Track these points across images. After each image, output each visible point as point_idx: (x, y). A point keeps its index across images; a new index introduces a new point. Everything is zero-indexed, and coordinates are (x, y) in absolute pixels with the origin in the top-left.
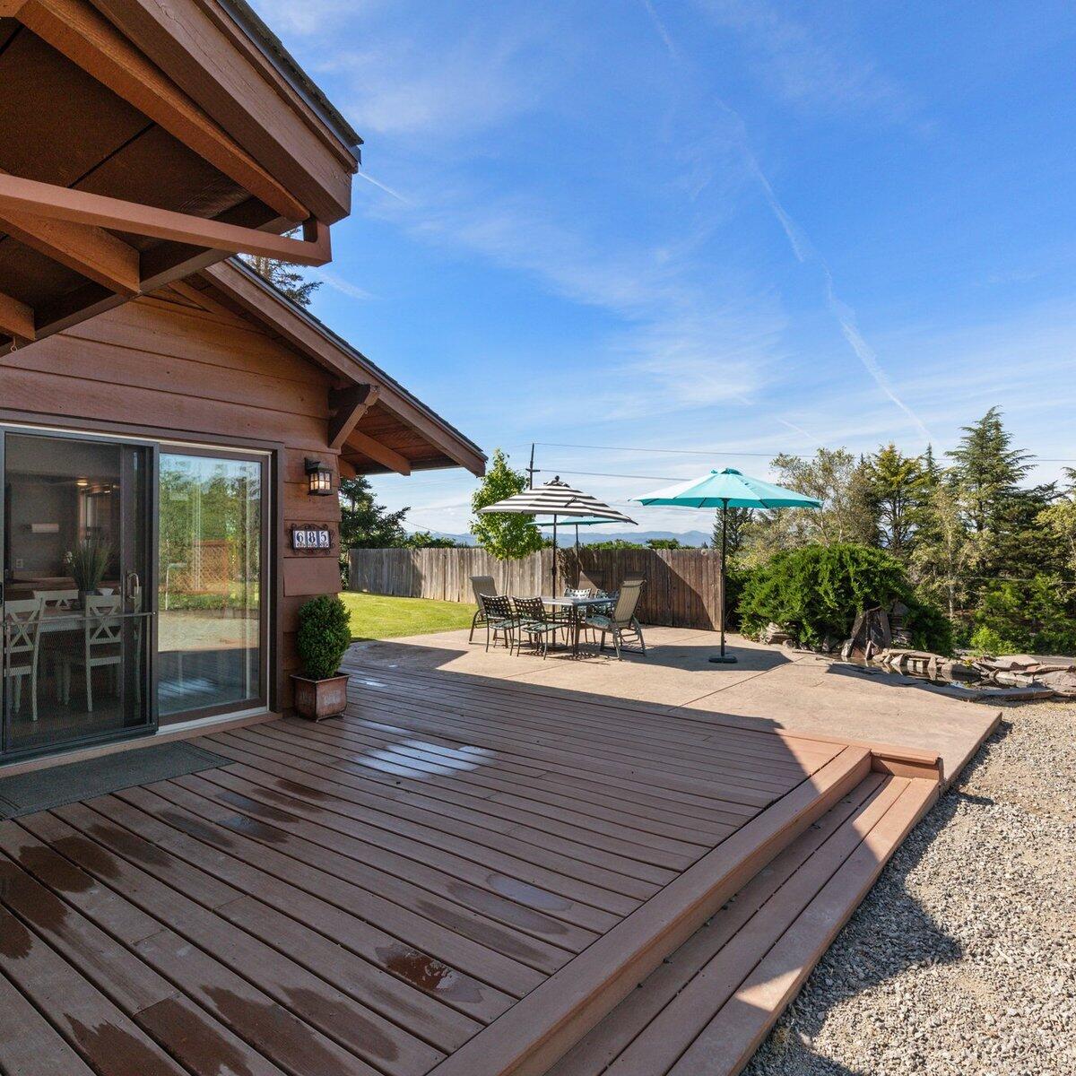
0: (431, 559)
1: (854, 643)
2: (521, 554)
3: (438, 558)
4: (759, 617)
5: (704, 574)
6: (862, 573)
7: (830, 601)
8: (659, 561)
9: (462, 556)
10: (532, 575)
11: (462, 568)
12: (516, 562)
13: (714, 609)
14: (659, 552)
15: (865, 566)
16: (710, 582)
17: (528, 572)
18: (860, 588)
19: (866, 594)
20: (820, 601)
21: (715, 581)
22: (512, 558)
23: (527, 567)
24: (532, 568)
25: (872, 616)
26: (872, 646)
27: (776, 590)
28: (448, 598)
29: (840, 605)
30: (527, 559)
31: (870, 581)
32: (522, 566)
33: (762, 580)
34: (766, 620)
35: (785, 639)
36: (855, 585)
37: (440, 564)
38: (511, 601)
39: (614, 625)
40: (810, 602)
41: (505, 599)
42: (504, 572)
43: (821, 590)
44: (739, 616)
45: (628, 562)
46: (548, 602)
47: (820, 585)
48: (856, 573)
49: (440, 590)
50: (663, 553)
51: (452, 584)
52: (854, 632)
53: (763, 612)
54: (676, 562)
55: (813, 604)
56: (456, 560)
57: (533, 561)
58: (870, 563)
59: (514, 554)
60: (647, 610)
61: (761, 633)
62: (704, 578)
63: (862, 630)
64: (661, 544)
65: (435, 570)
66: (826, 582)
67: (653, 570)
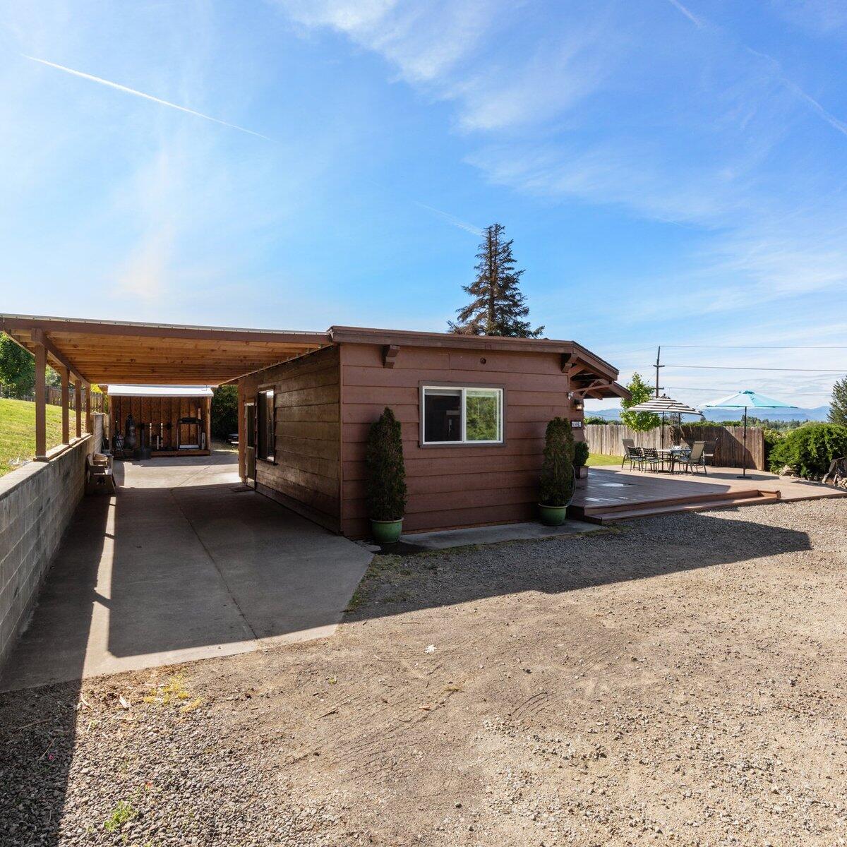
0: (593, 430)
1: (829, 476)
2: (648, 429)
3: (597, 430)
4: (780, 463)
5: (753, 439)
6: (833, 440)
7: (814, 453)
8: (728, 433)
9: (612, 429)
10: (654, 440)
11: (612, 436)
12: (645, 433)
13: (758, 459)
14: (727, 428)
15: (835, 436)
16: (756, 444)
17: (652, 439)
18: (831, 447)
19: (835, 450)
20: (809, 453)
21: (759, 444)
22: (642, 430)
23: (651, 435)
24: (655, 436)
25: (839, 462)
26: (838, 477)
27: (788, 448)
28: (604, 453)
29: (819, 456)
30: (651, 431)
31: (837, 444)
32: (648, 435)
33: (783, 443)
34: (783, 464)
35: (793, 473)
36: (828, 446)
37: (599, 433)
38: (642, 449)
39: (691, 461)
40: (804, 454)
41: (639, 448)
42: (638, 438)
43: (809, 448)
44: (769, 462)
45: (710, 433)
46: (659, 450)
47: (810, 445)
48: (829, 439)
49: (599, 449)
50: (730, 429)
51: (606, 445)
52: (830, 470)
53: (781, 459)
54: (737, 434)
55: (806, 455)
56: (609, 431)
57: (655, 432)
58: (838, 434)
59: (643, 429)
60: (721, 460)
61: (781, 470)
62: (753, 442)
63: (834, 469)
64: (729, 424)
65: (596, 437)
66: (812, 444)
67: (724, 437)
